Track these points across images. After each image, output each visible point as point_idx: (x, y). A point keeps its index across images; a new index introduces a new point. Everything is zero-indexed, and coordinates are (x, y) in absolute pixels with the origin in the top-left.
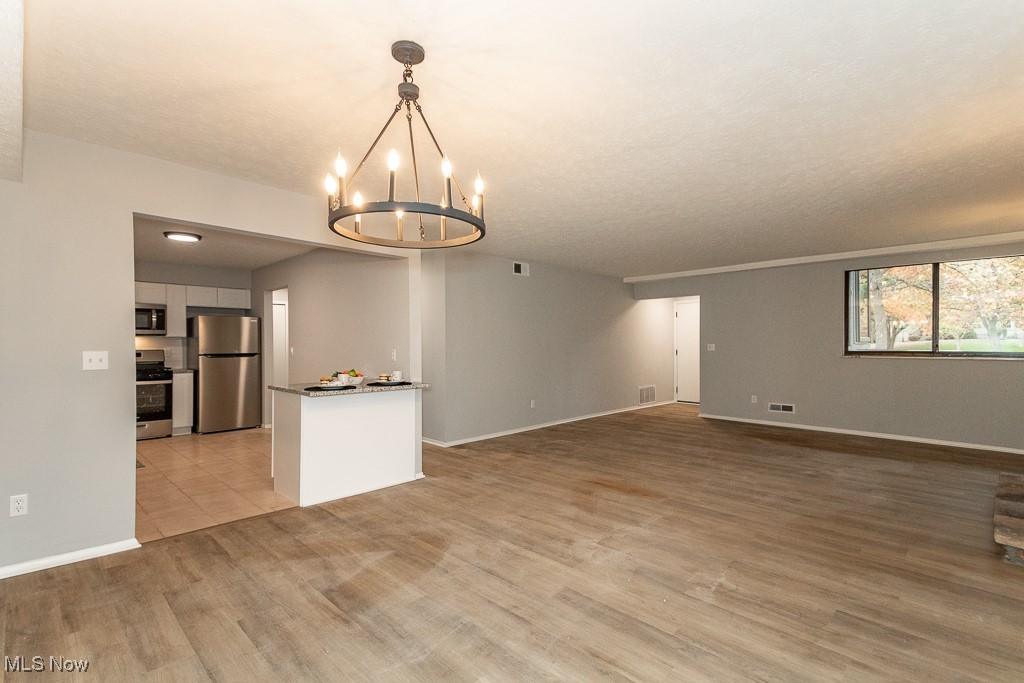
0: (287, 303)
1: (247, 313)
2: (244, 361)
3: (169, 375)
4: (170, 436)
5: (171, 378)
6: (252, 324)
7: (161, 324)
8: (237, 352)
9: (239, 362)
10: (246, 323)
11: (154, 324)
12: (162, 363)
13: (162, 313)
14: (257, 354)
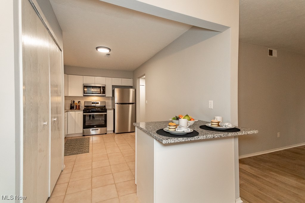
0: (145, 85)
1: (131, 87)
2: (131, 106)
3: (105, 111)
4: (106, 134)
5: (106, 112)
6: (133, 91)
7: (104, 92)
8: (128, 102)
9: (129, 107)
10: (131, 91)
11: (102, 92)
12: (105, 106)
13: (104, 88)
14: (134, 103)
